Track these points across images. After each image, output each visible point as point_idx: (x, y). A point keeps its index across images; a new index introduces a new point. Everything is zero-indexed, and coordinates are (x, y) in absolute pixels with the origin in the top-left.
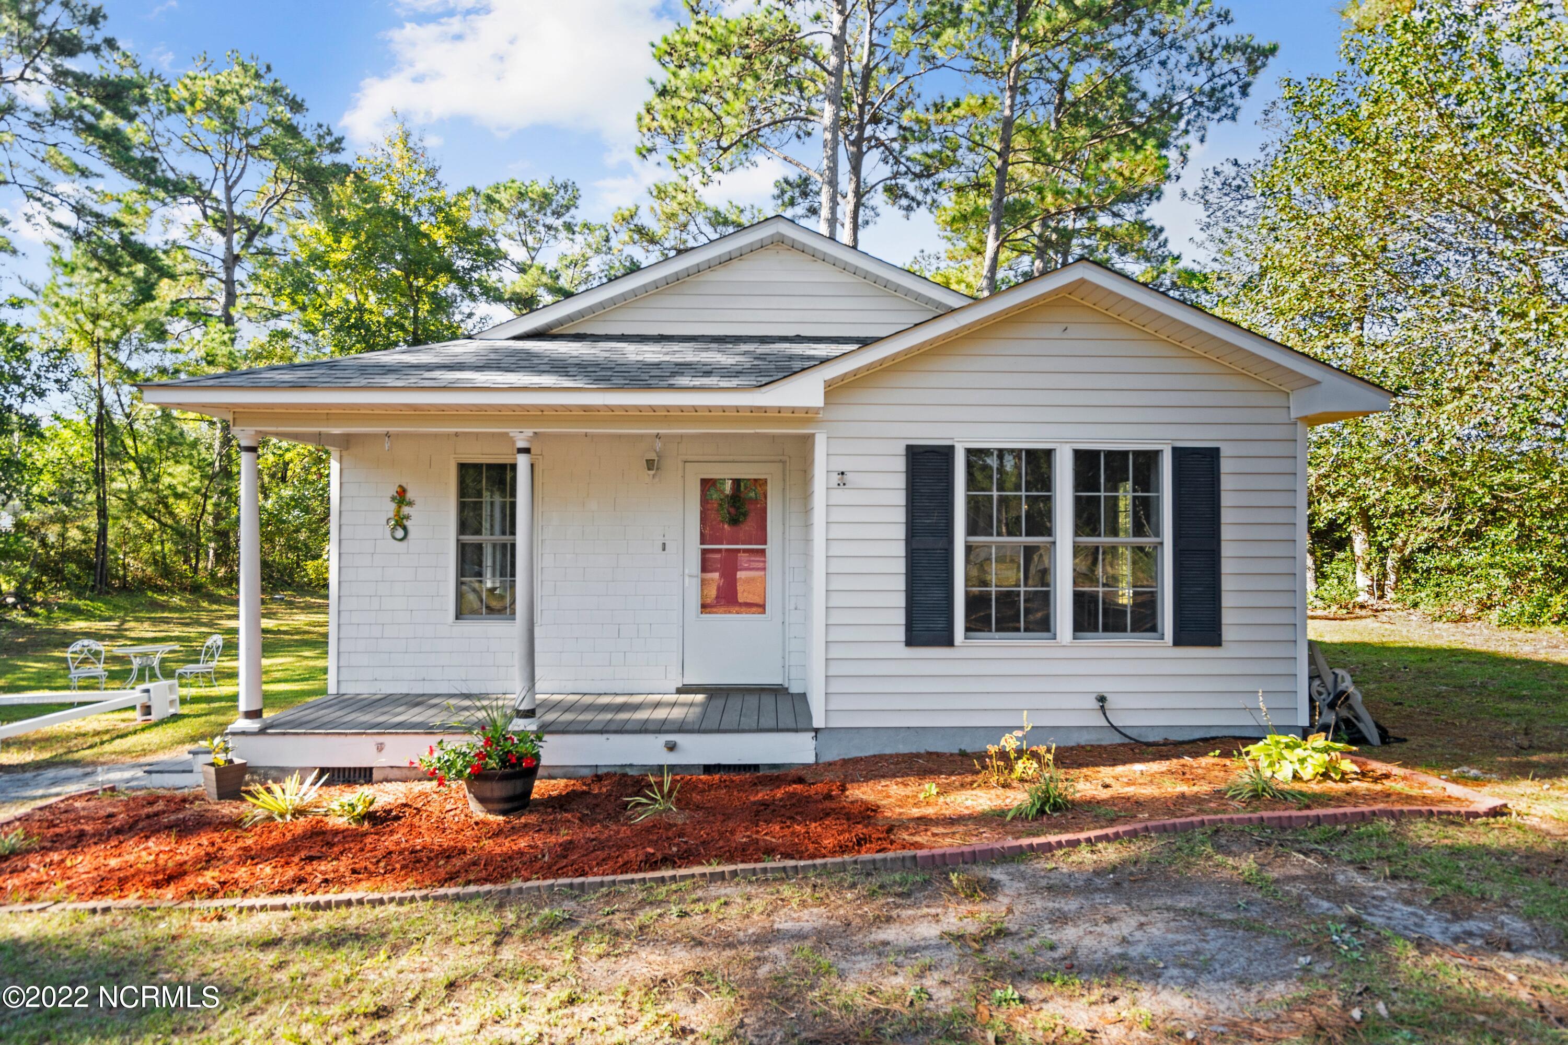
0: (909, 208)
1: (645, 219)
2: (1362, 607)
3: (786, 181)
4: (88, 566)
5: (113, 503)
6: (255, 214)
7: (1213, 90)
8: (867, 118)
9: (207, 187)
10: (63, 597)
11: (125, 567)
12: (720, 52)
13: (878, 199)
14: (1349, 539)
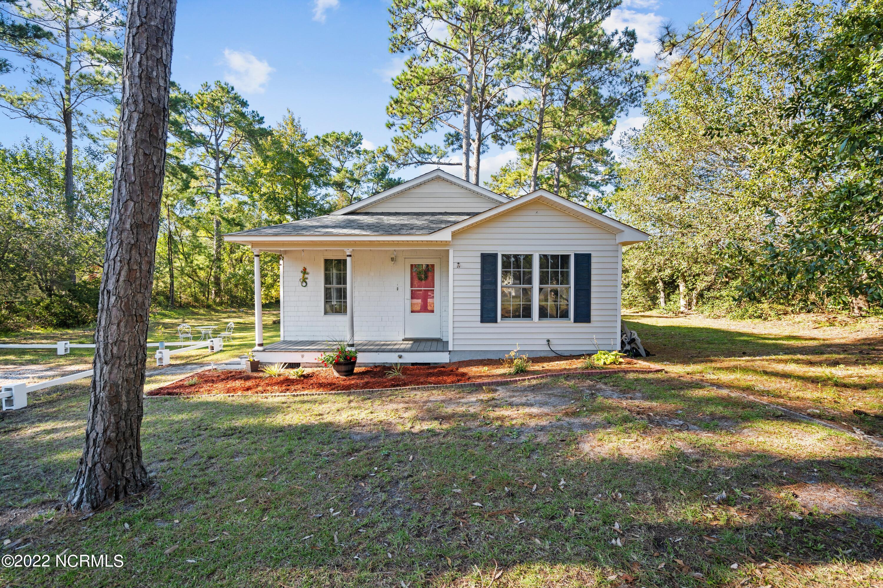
0: (502, 145)
1: (391, 152)
2: (682, 313)
3: (450, 135)
4: (167, 298)
5: (176, 273)
6: (227, 150)
7: (632, 94)
8: (484, 106)
9: (208, 139)
10: (159, 309)
11: (180, 297)
12: (421, 83)
13: (489, 141)
14: (678, 286)
